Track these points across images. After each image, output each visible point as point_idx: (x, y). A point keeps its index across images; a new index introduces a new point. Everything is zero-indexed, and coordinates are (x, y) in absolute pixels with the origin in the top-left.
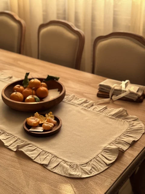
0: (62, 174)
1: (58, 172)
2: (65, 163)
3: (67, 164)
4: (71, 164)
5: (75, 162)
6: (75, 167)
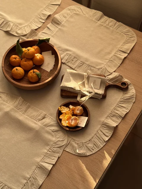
0: (72, 153)
1: (70, 151)
2: (73, 141)
3: (75, 143)
4: (78, 142)
6: (81, 145)
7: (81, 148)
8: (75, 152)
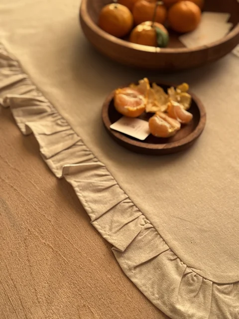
0: (151, 297)
1: (144, 285)
2: (171, 260)
3: (177, 267)
4: (188, 270)
5: (203, 267)
6: (197, 286)
7: (193, 295)
8: (161, 297)
